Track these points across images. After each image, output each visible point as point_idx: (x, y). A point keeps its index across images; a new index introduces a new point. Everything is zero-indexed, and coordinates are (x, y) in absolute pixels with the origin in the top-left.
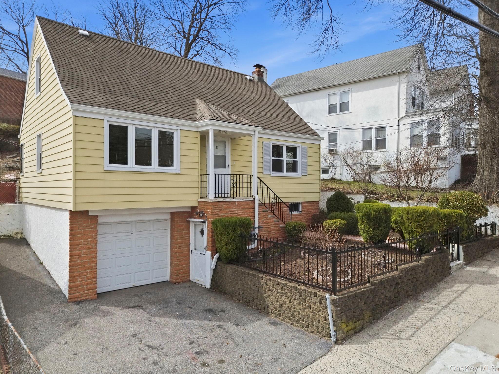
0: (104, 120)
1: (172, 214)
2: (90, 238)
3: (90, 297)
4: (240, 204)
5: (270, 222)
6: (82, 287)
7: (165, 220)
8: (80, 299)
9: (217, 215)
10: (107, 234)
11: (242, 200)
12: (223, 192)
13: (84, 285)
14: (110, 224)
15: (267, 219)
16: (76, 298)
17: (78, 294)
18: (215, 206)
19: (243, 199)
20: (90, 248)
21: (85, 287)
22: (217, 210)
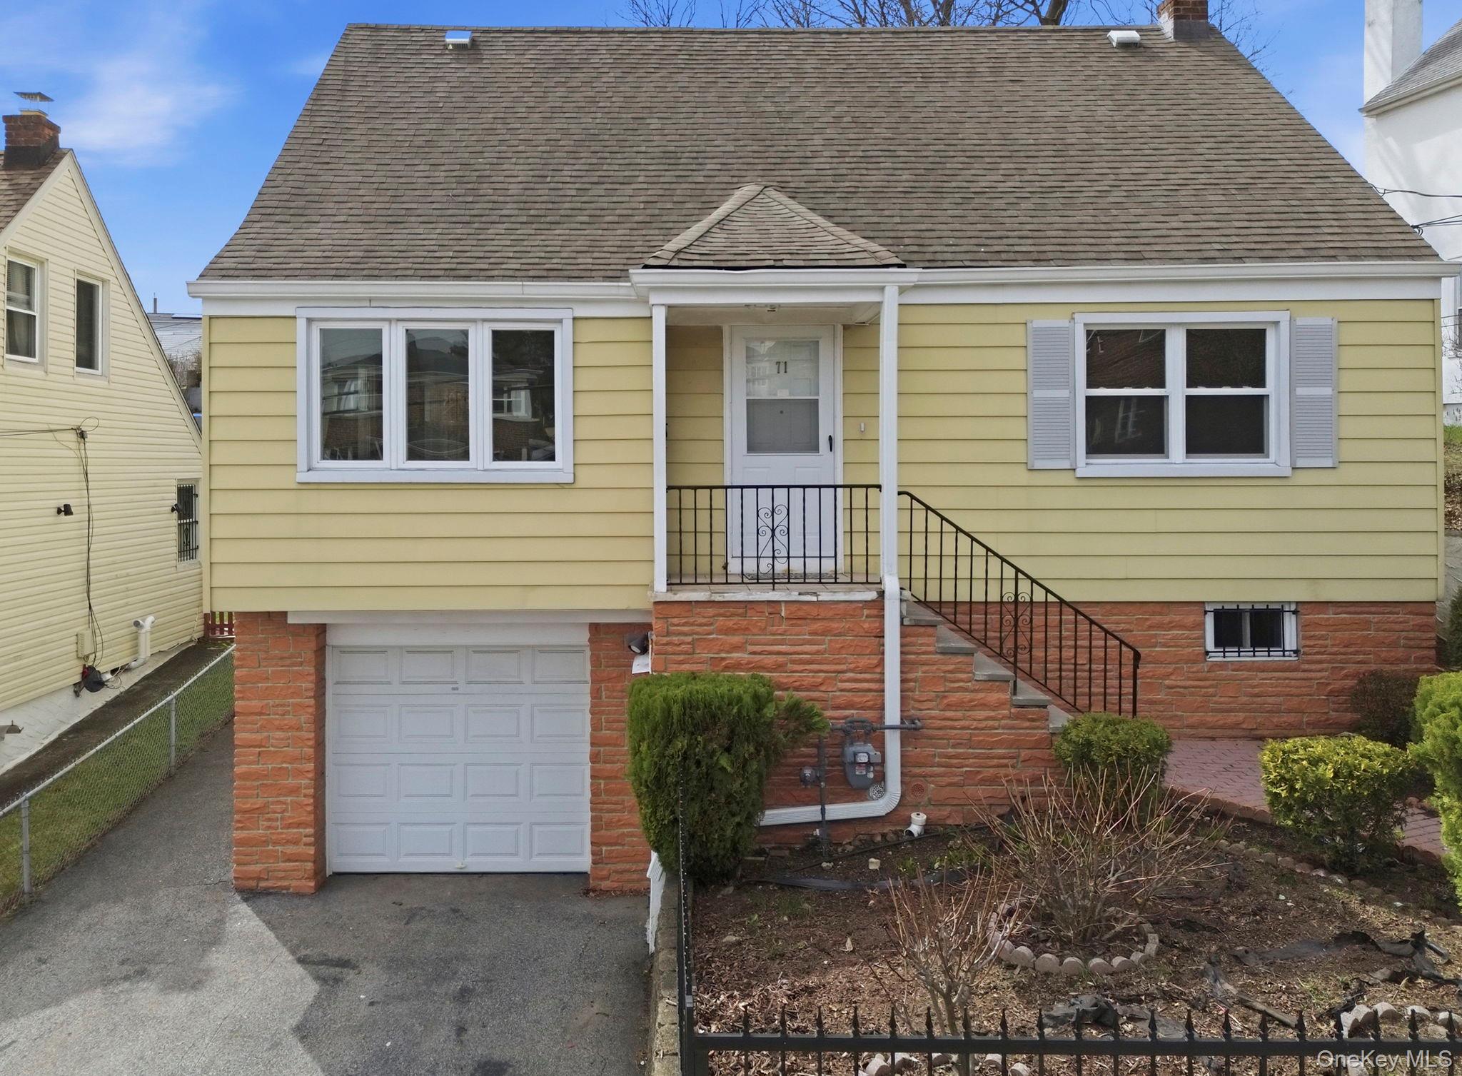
0: (295, 317)
1: (595, 628)
2: (294, 695)
3: (294, 883)
4: (800, 614)
5: (984, 706)
6: (270, 847)
7: (575, 650)
8: (263, 884)
9: (682, 657)
10: (373, 683)
11: (814, 599)
12: (812, 550)
13: (275, 843)
14: (381, 651)
15: (965, 690)
16: (253, 879)
17: (258, 867)
18: (675, 621)
19: (815, 594)
20: (291, 728)
21: (279, 848)
22: (685, 634)
